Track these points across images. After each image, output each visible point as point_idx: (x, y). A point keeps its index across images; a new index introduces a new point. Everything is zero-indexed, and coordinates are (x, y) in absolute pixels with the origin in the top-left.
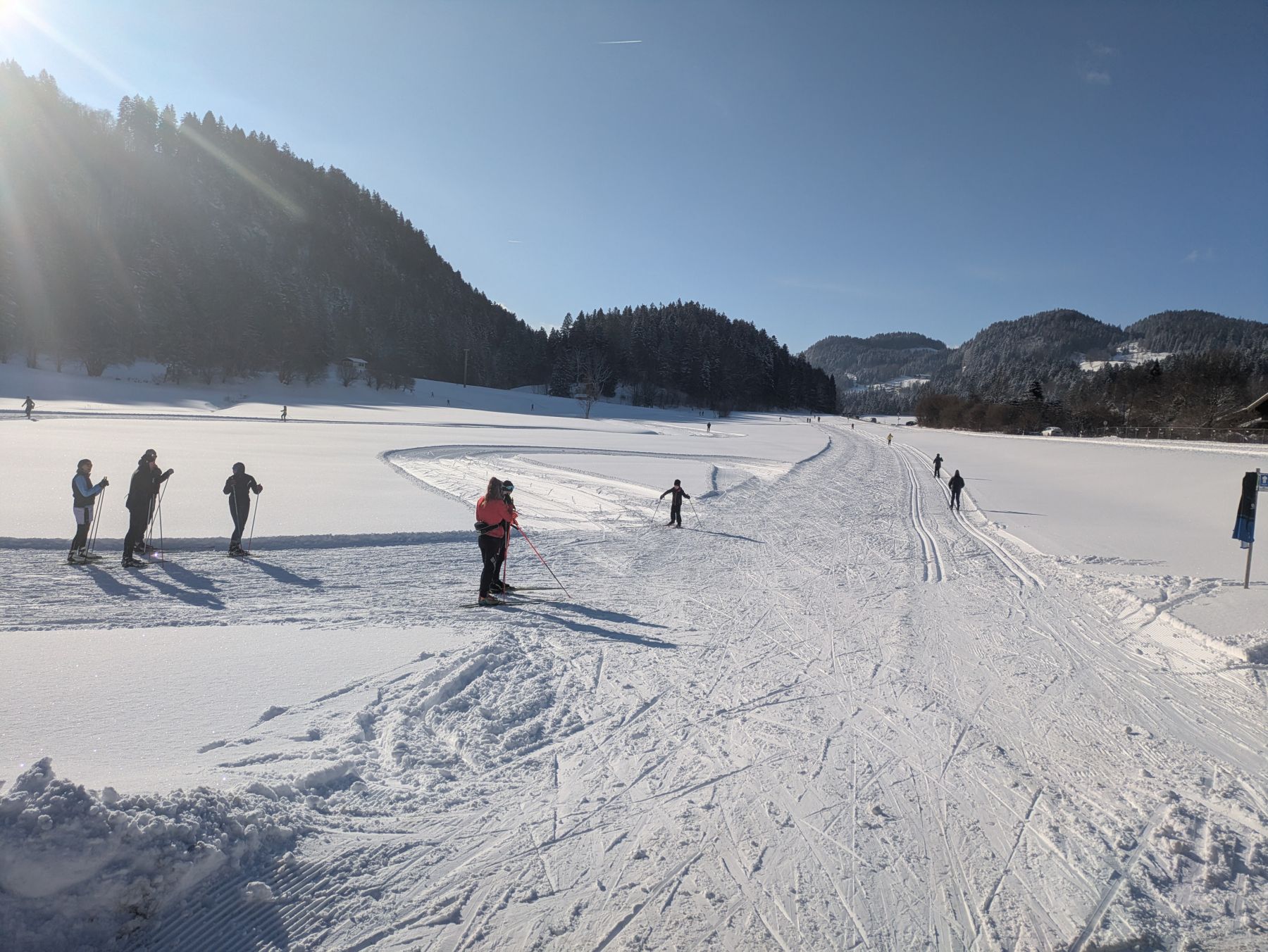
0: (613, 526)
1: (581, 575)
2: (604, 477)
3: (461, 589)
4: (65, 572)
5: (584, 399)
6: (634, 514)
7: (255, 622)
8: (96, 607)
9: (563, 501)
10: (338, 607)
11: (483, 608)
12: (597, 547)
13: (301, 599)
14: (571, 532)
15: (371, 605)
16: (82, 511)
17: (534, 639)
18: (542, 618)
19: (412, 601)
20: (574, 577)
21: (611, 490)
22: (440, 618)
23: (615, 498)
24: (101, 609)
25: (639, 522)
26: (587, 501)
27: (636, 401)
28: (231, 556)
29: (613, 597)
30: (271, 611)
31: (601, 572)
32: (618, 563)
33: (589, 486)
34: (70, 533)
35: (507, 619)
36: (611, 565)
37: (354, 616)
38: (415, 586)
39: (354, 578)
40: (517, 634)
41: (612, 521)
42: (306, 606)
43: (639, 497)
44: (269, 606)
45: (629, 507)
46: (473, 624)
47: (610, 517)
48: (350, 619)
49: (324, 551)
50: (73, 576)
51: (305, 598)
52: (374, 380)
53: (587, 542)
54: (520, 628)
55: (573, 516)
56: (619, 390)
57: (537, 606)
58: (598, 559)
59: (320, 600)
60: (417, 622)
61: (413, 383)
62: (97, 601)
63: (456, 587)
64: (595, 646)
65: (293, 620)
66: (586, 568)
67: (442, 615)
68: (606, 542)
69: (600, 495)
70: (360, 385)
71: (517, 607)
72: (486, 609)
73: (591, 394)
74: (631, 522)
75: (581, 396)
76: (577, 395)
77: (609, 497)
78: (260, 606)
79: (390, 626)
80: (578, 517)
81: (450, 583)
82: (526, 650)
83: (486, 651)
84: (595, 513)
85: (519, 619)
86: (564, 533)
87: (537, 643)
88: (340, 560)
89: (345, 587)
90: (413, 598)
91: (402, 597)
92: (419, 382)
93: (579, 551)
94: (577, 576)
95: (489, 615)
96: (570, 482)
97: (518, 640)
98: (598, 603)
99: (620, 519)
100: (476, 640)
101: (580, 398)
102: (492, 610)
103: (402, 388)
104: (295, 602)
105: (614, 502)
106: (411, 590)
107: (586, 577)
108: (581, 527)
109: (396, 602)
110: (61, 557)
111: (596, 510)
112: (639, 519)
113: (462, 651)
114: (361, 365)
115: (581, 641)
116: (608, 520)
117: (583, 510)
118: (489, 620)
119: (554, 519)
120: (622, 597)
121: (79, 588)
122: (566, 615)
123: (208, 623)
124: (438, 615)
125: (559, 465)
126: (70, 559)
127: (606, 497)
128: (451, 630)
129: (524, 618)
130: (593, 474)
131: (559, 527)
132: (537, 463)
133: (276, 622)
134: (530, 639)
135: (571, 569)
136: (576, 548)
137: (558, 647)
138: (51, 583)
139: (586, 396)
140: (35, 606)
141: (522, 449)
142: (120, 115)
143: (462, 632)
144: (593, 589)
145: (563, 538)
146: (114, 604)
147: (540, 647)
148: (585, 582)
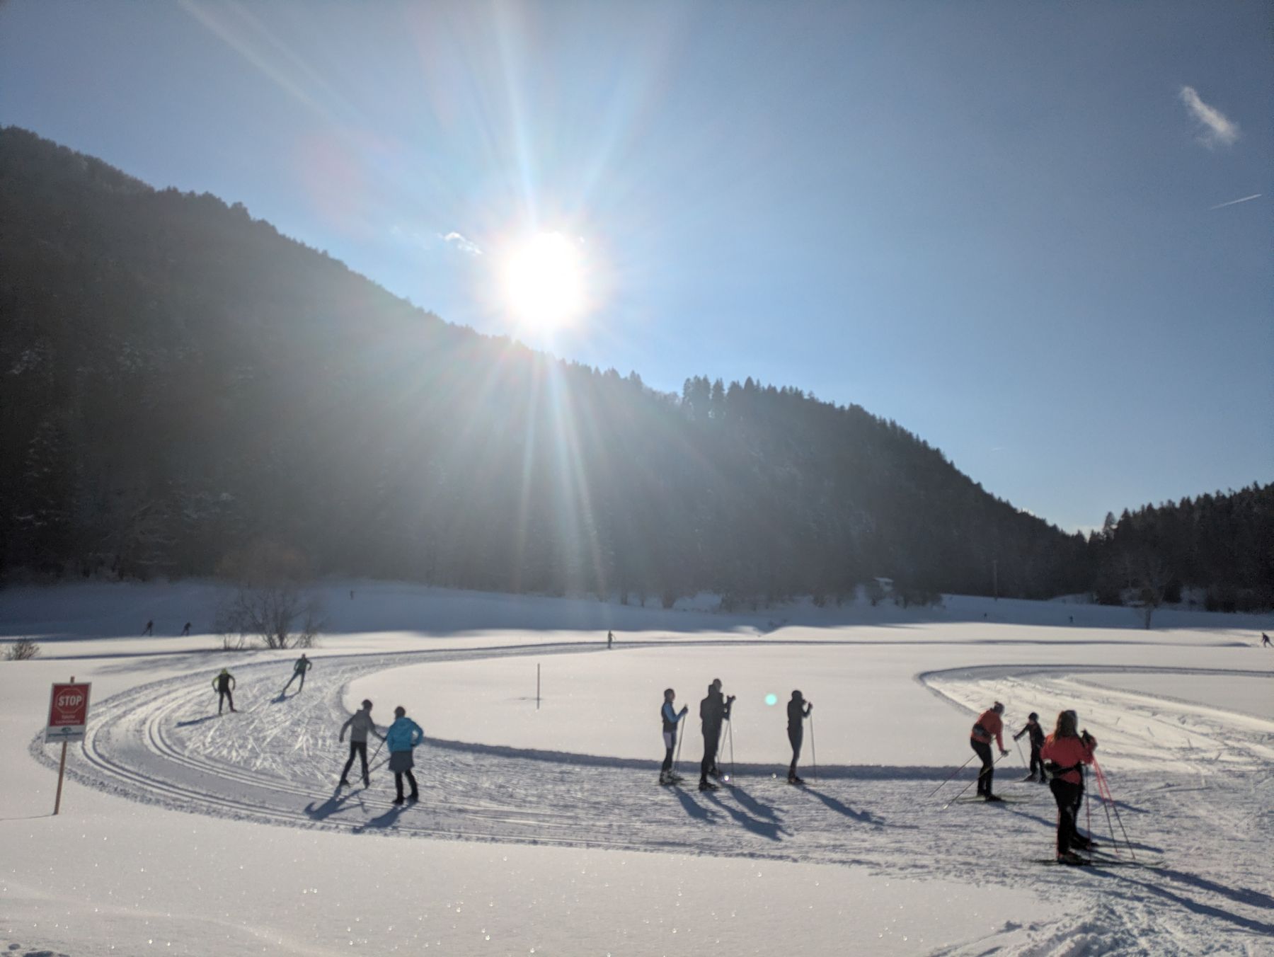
0: (1214, 768)
1: (1183, 832)
2: (1185, 702)
3: (1031, 839)
4: (656, 792)
5: (1140, 606)
6: (1240, 752)
7: (822, 861)
8: (684, 830)
9: (1136, 732)
10: (899, 850)
11: (1064, 868)
12: (1195, 794)
13: (861, 837)
14: (1156, 774)
15: (934, 851)
16: (669, 735)
17: (1144, 920)
18: (1145, 889)
19: (979, 850)
20: (1173, 835)
21: (1198, 719)
22: (1016, 875)
23: (1205, 729)
24: (689, 832)
25: (1251, 764)
26: (1171, 735)
27: (1211, 606)
28: (790, 783)
29: (1239, 869)
30: (835, 847)
31: (1211, 831)
32: (1235, 820)
33: (1168, 713)
34: (660, 756)
35: (1099, 886)
36: (1223, 822)
37: (918, 863)
38: (978, 832)
39: (910, 816)
40: (1119, 909)
41: (1210, 762)
42: (866, 845)
43: (1240, 729)
44: (832, 843)
45: (1230, 743)
46: (1058, 889)
47: (1207, 755)
48: (915, 866)
49: (875, 783)
50: (665, 796)
51: (865, 836)
52: (901, 598)
53: (1180, 787)
54: (1119, 900)
55: (1153, 753)
56: (1185, 594)
57: (1134, 870)
58: (1201, 812)
59: (881, 840)
60: (991, 878)
61: (940, 599)
62: (685, 824)
63: (1025, 837)
64: (1233, 939)
65: (859, 862)
66: (1188, 823)
67: (1016, 871)
68: (1208, 788)
69: (1185, 726)
70: (887, 604)
71: (1108, 870)
72: (1068, 869)
73: (1150, 600)
74: (1238, 763)
75: (1137, 603)
76: (1132, 603)
77: (1197, 729)
78: (824, 842)
79: (960, 880)
80: (1161, 754)
81: (1018, 831)
82: (1135, 932)
83: (1085, 929)
84: (1183, 749)
85: (1114, 888)
86: (1147, 774)
87: (1149, 925)
88: (892, 794)
89: (905, 827)
90: (980, 847)
91: (966, 843)
92: (946, 598)
93: (1173, 800)
94: (1178, 833)
95: (1075, 878)
96: (1141, 708)
97: (1120, 917)
98: (1218, 875)
99: (1221, 758)
100: (1068, 912)
101: (1136, 606)
102: (1077, 872)
103: (929, 604)
104: (856, 839)
105: (1206, 735)
106: (975, 835)
107: (1191, 836)
108: (1168, 767)
109: (961, 849)
110: (653, 777)
111: (1184, 746)
112: (1249, 759)
113: (1056, 926)
114: (887, 584)
115: (1209, 929)
116: (1203, 760)
117: (1167, 745)
118: (1076, 885)
119: (1129, 756)
120: (1251, 869)
121: (669, 809)
122: (1176, 887)
123: (781, 857)
124: (1013, 871)
125: (1123, 687)
126: (661, 781)
127: (1194, 729)
128: (1034, 894)
129: (1121, 886)
130: (1169, 698)
131: (1138, 765)
132: (1094, 685)
133: (843, 862)
134: (1137, 918)
135: (1168, 824)
136: (1168, 795)
137: (1179, 935)
138: (648, 802)
139: (1142, 603)
140: (638, 825)
141: (1072, 668)
142: (684, 394)
143: (1047, 899)
144: (1206, 854)
145: (1146, 780)
146: (699, 828)
147: (1153, 931)
148: (1191, 843)
